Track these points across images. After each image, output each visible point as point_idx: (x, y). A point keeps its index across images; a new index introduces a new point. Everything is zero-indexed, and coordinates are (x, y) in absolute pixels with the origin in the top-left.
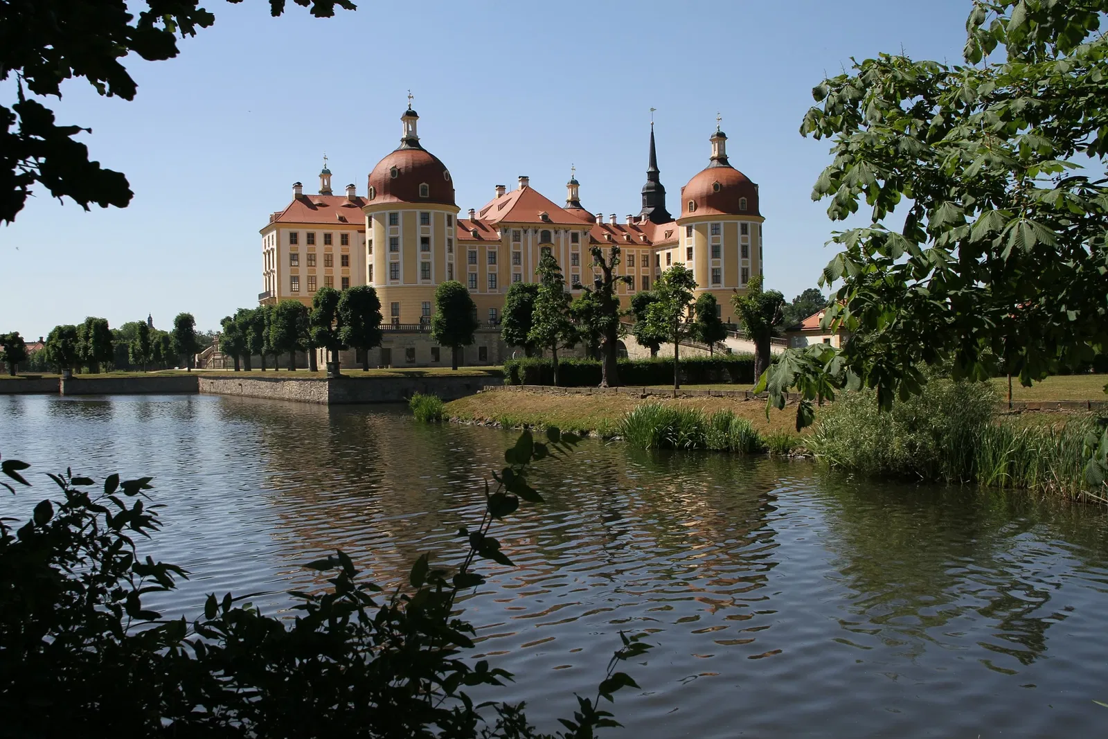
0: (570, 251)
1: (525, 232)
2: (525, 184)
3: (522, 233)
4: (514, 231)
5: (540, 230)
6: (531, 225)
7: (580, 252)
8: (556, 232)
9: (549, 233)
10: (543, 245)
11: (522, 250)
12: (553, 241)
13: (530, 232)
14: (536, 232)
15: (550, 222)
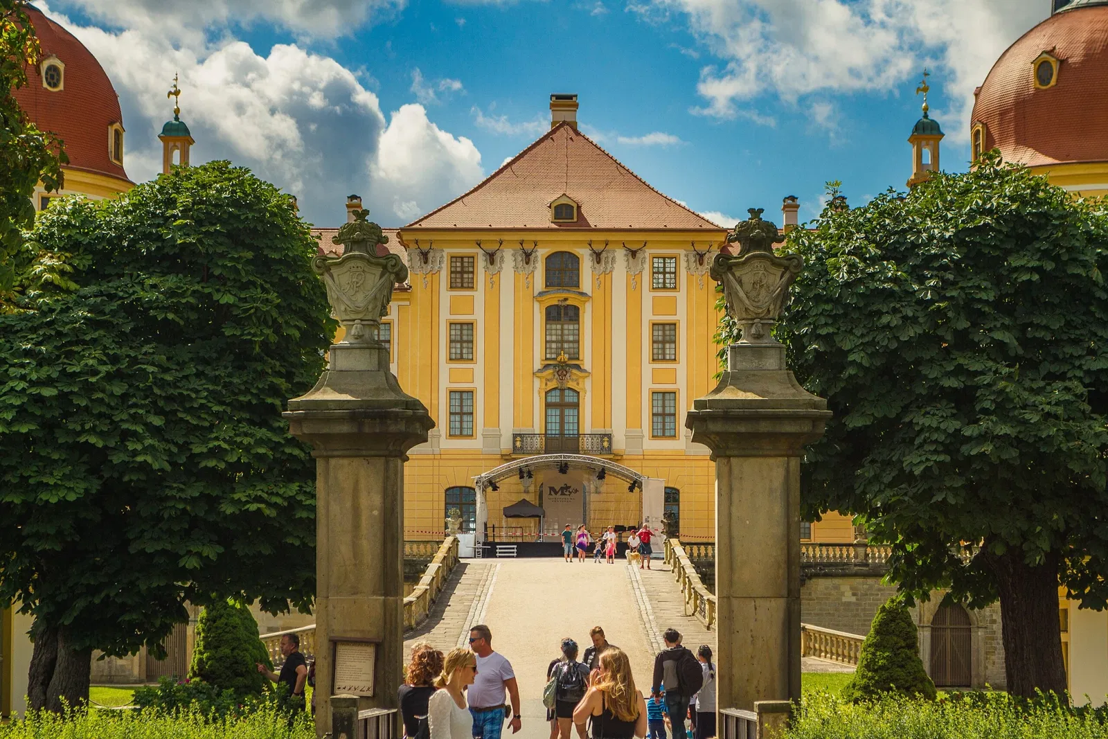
0: (648, 316)
1: (491, 258)
2: (565, 116)
3: (481, 263)
4: (453, 258)
5: (542, 253)
6: (506, 237)
7: (681, 317)
8: (597, 257)
9: (575, 259)
10: (554, 299)
11: (478, 316)
12: (586, 283)
13: (508, 260)
14: (528, 257)
15: (581, 224)
